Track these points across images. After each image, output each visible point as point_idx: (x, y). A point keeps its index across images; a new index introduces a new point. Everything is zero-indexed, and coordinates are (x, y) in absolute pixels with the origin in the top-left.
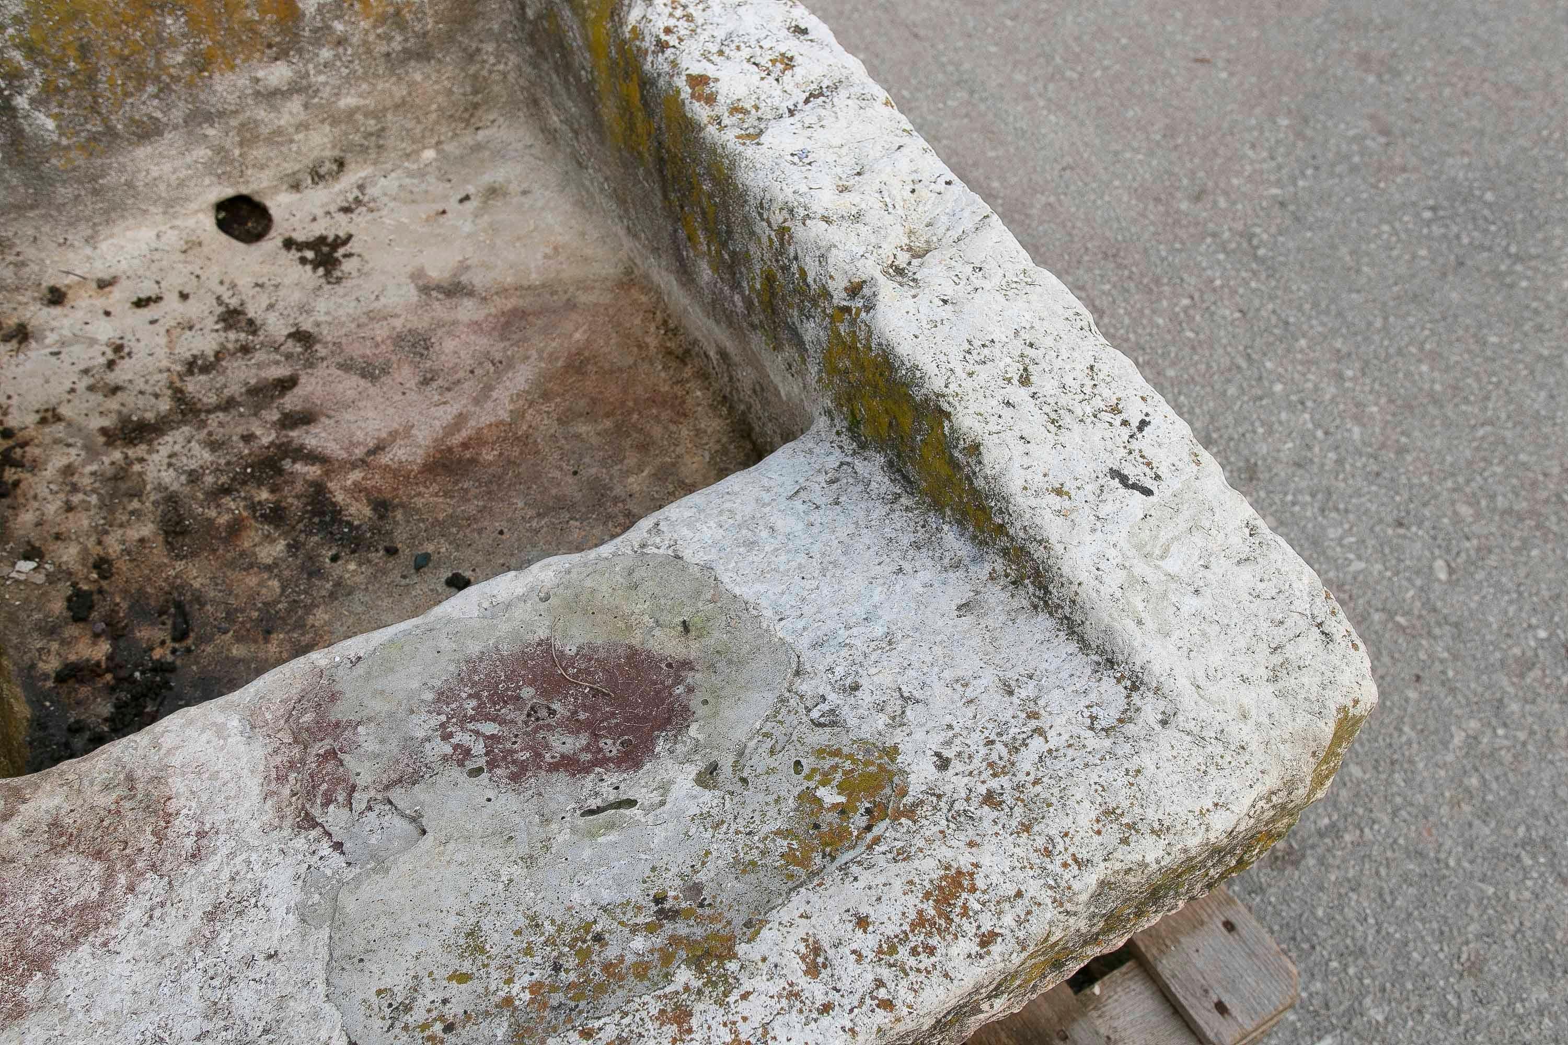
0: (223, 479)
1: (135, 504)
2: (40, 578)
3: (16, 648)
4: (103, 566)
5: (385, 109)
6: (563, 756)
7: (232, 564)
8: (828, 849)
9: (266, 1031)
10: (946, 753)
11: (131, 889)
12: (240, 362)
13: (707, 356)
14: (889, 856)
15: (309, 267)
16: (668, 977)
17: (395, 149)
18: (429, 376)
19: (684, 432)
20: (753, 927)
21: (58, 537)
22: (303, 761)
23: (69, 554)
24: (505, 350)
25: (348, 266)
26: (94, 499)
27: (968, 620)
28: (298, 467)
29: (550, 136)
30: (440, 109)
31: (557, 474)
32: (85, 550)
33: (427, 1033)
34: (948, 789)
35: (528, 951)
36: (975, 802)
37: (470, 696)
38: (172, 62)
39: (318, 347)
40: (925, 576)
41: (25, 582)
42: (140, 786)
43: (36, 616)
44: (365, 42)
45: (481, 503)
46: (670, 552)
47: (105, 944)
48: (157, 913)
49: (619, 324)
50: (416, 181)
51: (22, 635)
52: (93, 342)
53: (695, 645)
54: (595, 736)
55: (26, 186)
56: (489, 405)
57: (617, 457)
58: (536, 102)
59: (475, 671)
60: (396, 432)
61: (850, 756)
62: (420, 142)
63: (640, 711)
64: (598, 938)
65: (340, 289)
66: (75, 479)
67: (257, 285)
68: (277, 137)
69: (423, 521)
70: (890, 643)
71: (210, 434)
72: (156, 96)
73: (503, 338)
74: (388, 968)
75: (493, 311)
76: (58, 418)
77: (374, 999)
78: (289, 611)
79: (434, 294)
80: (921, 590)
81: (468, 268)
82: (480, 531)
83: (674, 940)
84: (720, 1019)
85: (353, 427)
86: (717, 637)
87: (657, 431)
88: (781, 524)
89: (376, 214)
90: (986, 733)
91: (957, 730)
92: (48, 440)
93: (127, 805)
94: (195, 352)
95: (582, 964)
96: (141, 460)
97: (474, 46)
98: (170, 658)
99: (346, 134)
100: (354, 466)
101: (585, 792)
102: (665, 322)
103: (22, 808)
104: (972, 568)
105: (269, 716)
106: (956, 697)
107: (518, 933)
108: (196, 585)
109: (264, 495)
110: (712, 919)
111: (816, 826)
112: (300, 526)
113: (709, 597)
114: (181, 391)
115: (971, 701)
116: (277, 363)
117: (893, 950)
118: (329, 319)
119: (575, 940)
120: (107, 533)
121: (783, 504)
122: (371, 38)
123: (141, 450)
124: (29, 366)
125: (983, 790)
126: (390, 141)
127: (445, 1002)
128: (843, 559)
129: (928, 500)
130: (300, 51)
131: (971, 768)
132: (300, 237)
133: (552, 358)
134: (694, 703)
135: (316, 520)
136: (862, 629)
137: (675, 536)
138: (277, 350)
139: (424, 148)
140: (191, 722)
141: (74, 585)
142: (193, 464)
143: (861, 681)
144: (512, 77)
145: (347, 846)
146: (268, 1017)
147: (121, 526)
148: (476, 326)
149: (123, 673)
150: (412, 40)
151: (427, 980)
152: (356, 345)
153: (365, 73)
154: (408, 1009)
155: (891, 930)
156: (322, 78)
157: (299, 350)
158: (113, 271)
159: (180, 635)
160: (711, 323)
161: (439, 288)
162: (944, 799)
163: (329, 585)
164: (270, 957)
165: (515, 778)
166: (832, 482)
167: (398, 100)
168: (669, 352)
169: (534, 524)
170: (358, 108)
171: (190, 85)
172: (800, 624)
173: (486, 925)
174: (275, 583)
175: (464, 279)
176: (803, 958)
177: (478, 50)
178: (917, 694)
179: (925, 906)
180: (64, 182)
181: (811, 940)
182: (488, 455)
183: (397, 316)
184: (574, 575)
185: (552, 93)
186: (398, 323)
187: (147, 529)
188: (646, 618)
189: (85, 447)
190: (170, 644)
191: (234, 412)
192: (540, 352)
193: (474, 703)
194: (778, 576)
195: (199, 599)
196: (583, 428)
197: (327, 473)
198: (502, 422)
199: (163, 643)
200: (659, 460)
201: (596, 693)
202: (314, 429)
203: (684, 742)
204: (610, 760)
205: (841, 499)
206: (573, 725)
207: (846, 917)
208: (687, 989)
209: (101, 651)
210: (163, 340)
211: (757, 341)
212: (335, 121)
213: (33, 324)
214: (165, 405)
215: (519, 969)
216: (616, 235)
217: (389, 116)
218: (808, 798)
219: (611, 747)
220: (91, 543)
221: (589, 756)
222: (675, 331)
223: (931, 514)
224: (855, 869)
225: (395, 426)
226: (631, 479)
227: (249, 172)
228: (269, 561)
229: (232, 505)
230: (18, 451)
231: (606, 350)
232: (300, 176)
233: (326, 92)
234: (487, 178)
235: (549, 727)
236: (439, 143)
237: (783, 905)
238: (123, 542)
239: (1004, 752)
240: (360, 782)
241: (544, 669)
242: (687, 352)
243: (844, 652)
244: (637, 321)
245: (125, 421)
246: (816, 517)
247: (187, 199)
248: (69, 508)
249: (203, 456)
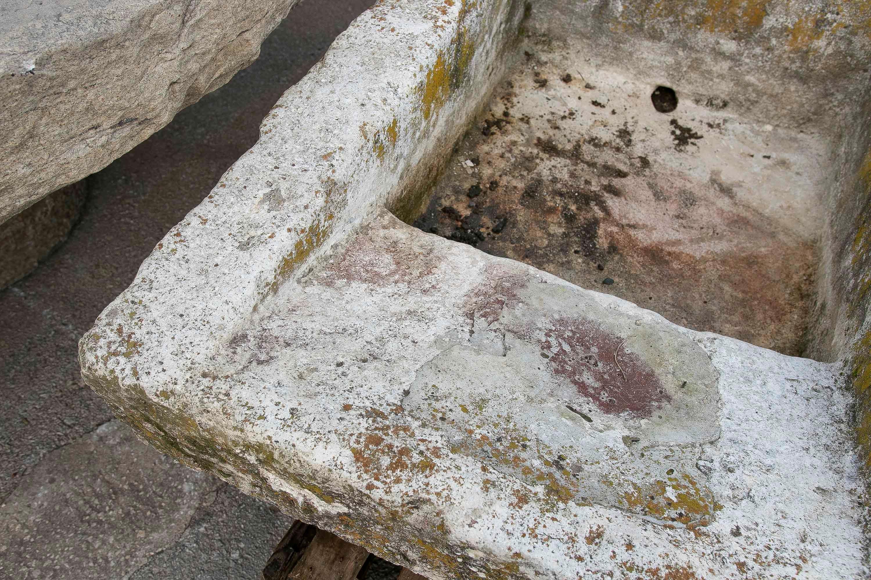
0: (564, 190)
1: (525, 173)
2: (470, 172)
3: (441, 187)
4: (494, 185)
5: (765, 93)
6: (583, 382)
7: (537, 222)
8: (647, 509)
9: (388, 361)
10: (742, 531)
11: (396, 282)
12: (612, 153)
13: (815, 303)
14: (670, 538)
15: (673, 137)
16: (533, 484)
17: (755, 115)
18: (682, 216)
19: (772, 327)
20: (584, 502)
21: (489, 163)
22: (490, 296)
23: (487, 172)
24: (725, 230)
25: (690, 148)
26: (513, 160)
27: (818, 497)
28: (596, 208)
29: (834, 156)
30: (791, 110)
31: (697, 296)
32: (493, 175)
33: (434, 413)
34: (726, 543)
35: (496, 425)
36: (733, 560)
37: (572, 331)
38: (689, 13)
39: (647, 170)
40: (816, 462)
41: (464, 169)
42: (431, 255)
43: (457, 183)
44: (780, 56)
45: (654, 281)
46: (709, 353)
47: (372, 290)
48: (396, 296)
49: (788, 260)
50: (752, 135)
51: (447, 185)
52: (565, 104)
53: (680, 394)
54: (603, 388)
55: (592, 28)
56: (695, 246)
57: (731, 312)
58: (840, 136)
59: (583, 325)
60: (647, 226)
61: (697, 490)
62: (769, 119)
63: (631, 396)
64: (524, 446)
65: (677, 155)
66: (514, 148)
67: (646, 129)
68: (707, 74)
69: (624, 267)
70: (768, 470)
71: (575, 170)
72: (671, 23)
73: (728, 225)
74: (445, 382)
75: (735, 211)
76: (528, 122)
77: (430, 386)
78: (542, 256)
79: (716, 186)
80: (808, 465)
81: (741, 186)
82: (642, 291)
83: (550, 475)
84: (536, 516)
85: (632, 210)
86: (693, 400)
87: (760, 316)
88: (771, 385)
89: (721, 136)
90: (771, 543)
91: (759, 528)
92: (517, 127)
93: (422, 257)
94: (598, 136)
95: (509, 448)
96: (542, 160)
97: (832, 91)
98: (485, 235)
99: (738, 93)
100: (617, 225)
101: (577, 401)
102: (810, 275)
103: (392, 229)
104: (845, 480)
105: (495, 272)
106: (774, 517)
107: (499, 416)
108: (518, 218)
109: (573, 208)
110: (572, 484)
111: (652, 498)
112: (576, 230)
113: (706, 383)
114: (580, 146)
115: (779, 526)
116: (625, 163)
117: (630, 569)
118: (662, 162)
119: (516, 438)
120: (506, 175)
121: (782, 378)
122: (785, 56)
123: (545, 156)
124: (535, 96)
125: (742, 560)
126: (755, 110)
127: (451, 410)
128: (784, 422)
129: (855, 435)
130: (747, 42)
131: (747, 547)
132: (680, 123)
133: (743, 250)
134: (656, 414)
135: (583, 232)
136: (761, 454)
137: (718, 350)
138: (630, 159)
139: (769, 123)
140: (468, 251)
141: (479, 183)
142: (558, 176)
143: (736, 470)
144: (838, 118)
145: (475, 335)
146: (393, 358)
147: (513, 177)
148: (721, 212)
149: (465, 226)
150: (803, 69)
151: (453, 398)
152: (664, 181)
153: (769, 71)
154: (437, 400)
155: (638, 562)
156: (747, 60)
157: (639, 165)
158: (596, 84)
159: (496, 231)
160: (830, 288)
161: (720, 185)
162: (720, 545)
163: (564, 260)
164: (414, 342)
165: (557, 371)
166: (816, 390)
167: (774, 93)
168: (799, 289)
169: (667, 307)
170: (753, 85)
171: (688, 27)
172: (734, 427)
173: (492, 403)
174: (546, 242)
175: (735, 189)
176: (591, 532)
177: (833, 94)
178: (756, 499)
179: (663, 569)
180: (607, 36)
181: (601, 529)
182: (675, 265)
183: (691, 182)
184: (658, 327)
185: (852, 136)
186: (689, 185)
187: (520, 185)
188: (671, 367)
189: (527, 140)
190: (490, 230)
191: (591, 169)
192: (739, 243)
193: (570, 334)
194: (746, 402)
195: (514, 224)
196: (727, 288)
197: (604, 219)
198: (694, 257)
199: (488, 228)
200: (747, 328)
201: (620, 374)
202: (615, 199)
203: (635, 422)
204: (600, 401)
205: (812, 400)
206: (599, 377)
207: (625, 537)
208: (536, 494)
209: (465, 212)
210: (590, 123)
211: (845, 307)
212: (738, 84)
213: (550, 83)
214: (569, 147)
215: (487, 427)
216: (824, 221)
217: (765, 98)
218: (661, 486)
219: (605, 397)
220: (498, 174)
221: (593, 392)
222: (811, 282)
223: (850, 442)
224: (649, 527)
225: (649, 223)
226: (727, 326)
227: (683, 81)
228: (552, 232)
229: (558, 202)
230: (504, 123)
231: (770, 265)
232: (703, 98)
233: (744, 68)
234: (786, 156)
235: (589, 369)
236: (777, 126)
237: (606, 507)
238: (508, 183)
239: (771, 557)
240: (502, 320)
241: (610, 348)
242: (808, 295)
243: (742, 454)
244: (797, 265)
245: (550, 141)
246: (791, 396)
247: (648, 75)
248: (502, 156)
249: (566, 176)
